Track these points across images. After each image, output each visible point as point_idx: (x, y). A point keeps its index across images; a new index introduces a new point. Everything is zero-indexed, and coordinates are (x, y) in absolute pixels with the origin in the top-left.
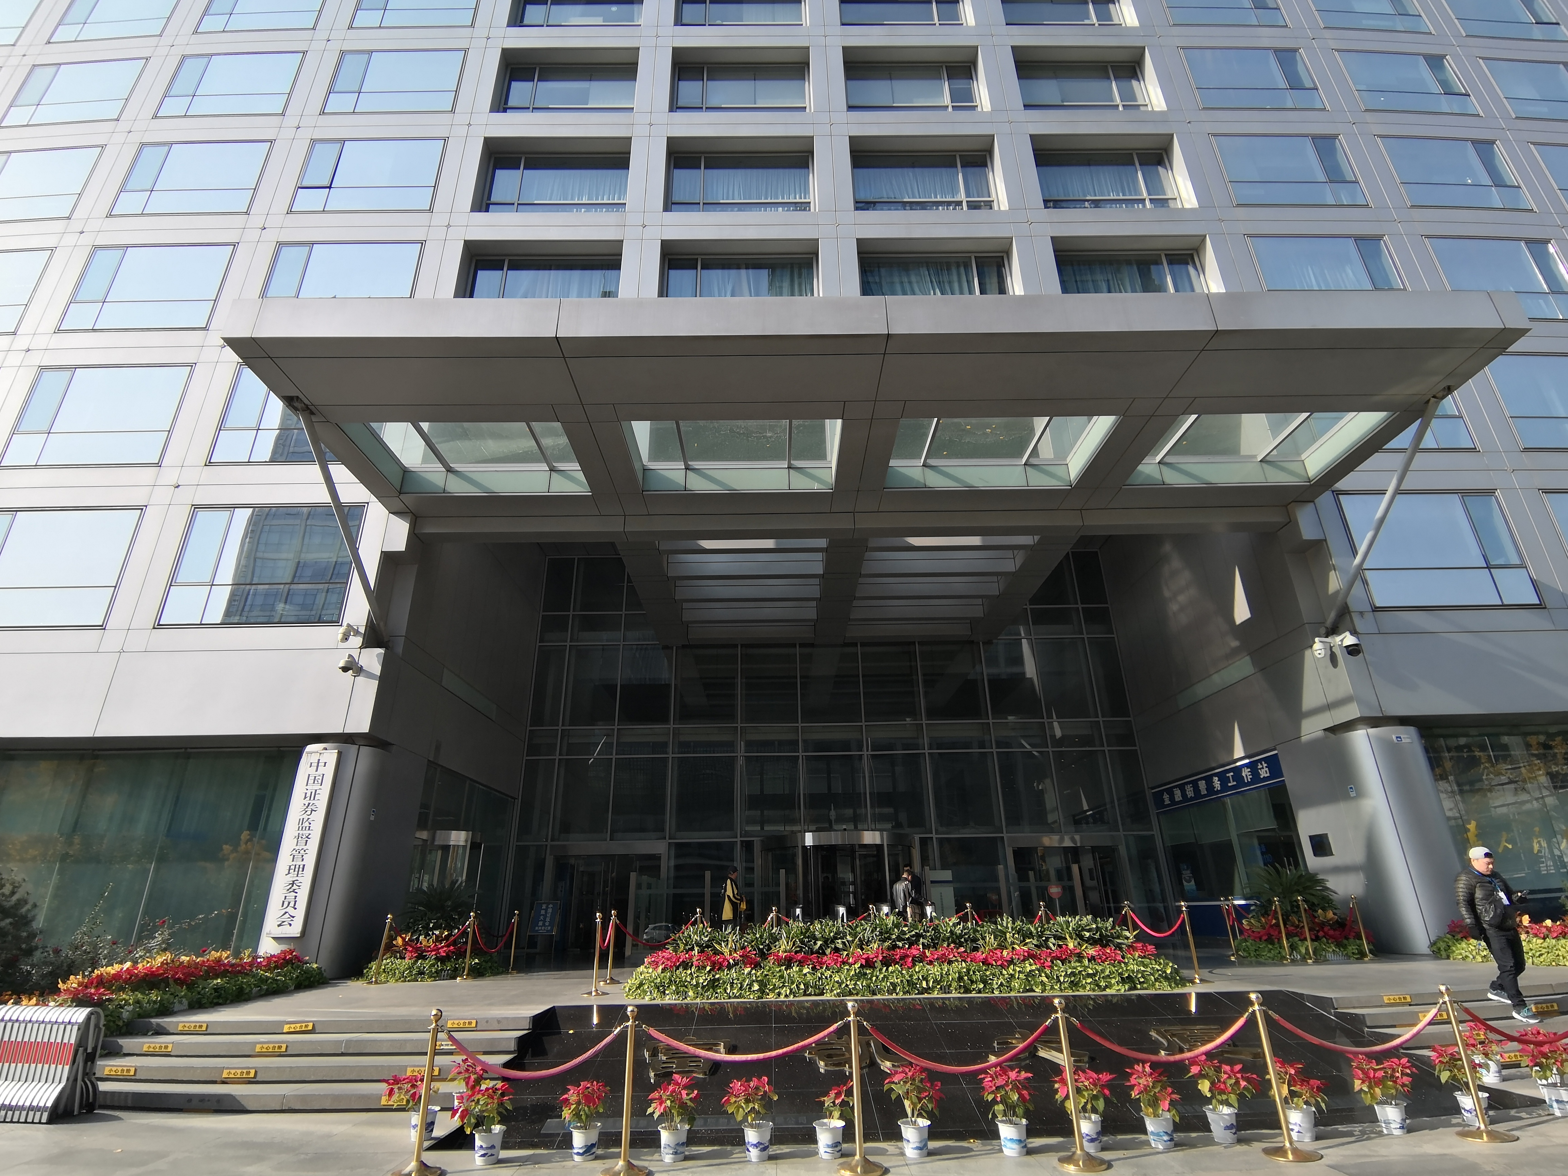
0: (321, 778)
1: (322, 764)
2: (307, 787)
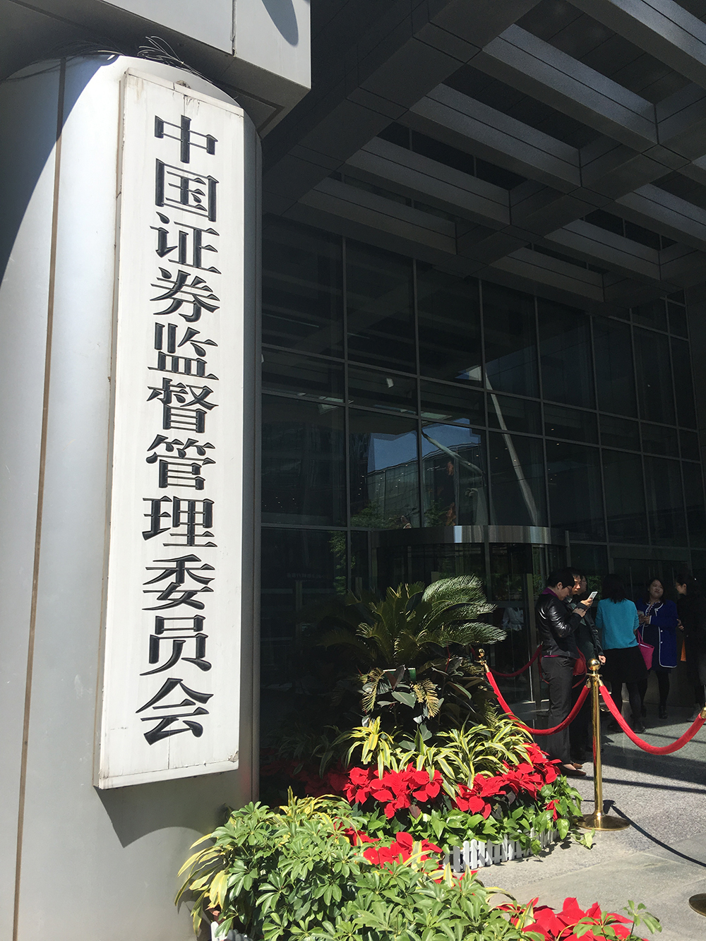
0: (205, 189)
1: (198, 140)
2: (164, 210)
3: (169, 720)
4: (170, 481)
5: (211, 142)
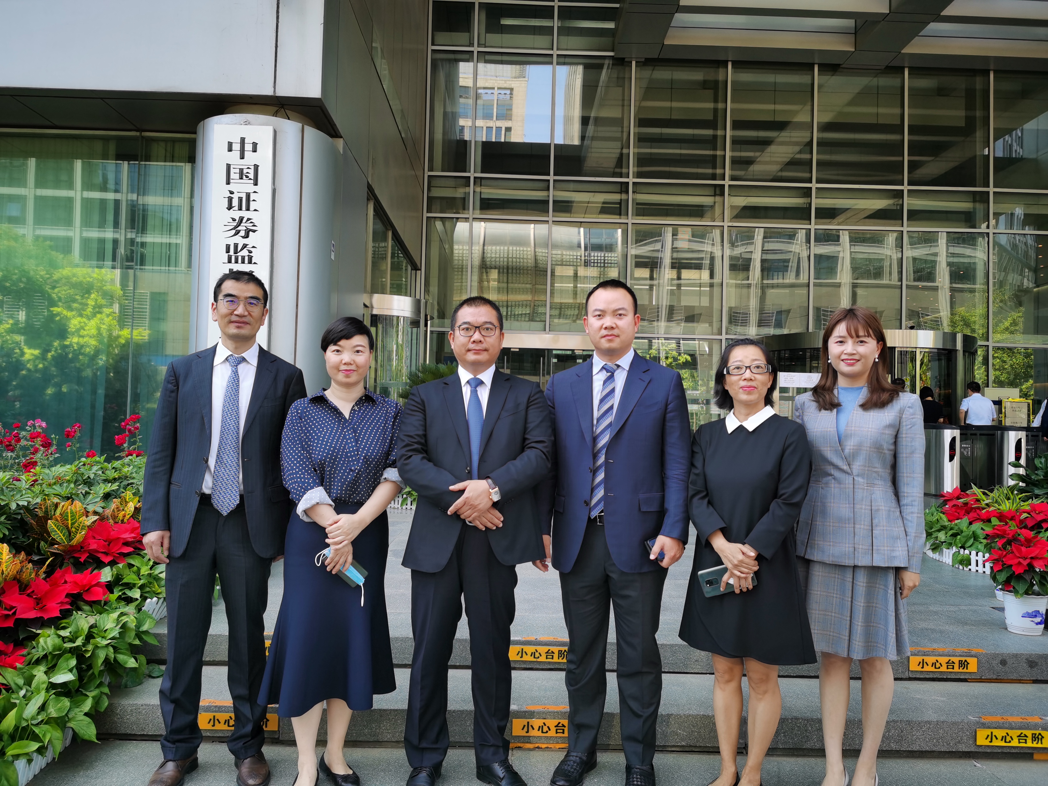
0: (252, 171)
1: (248, 147)
2: (230, 187)
5: (255, 145)
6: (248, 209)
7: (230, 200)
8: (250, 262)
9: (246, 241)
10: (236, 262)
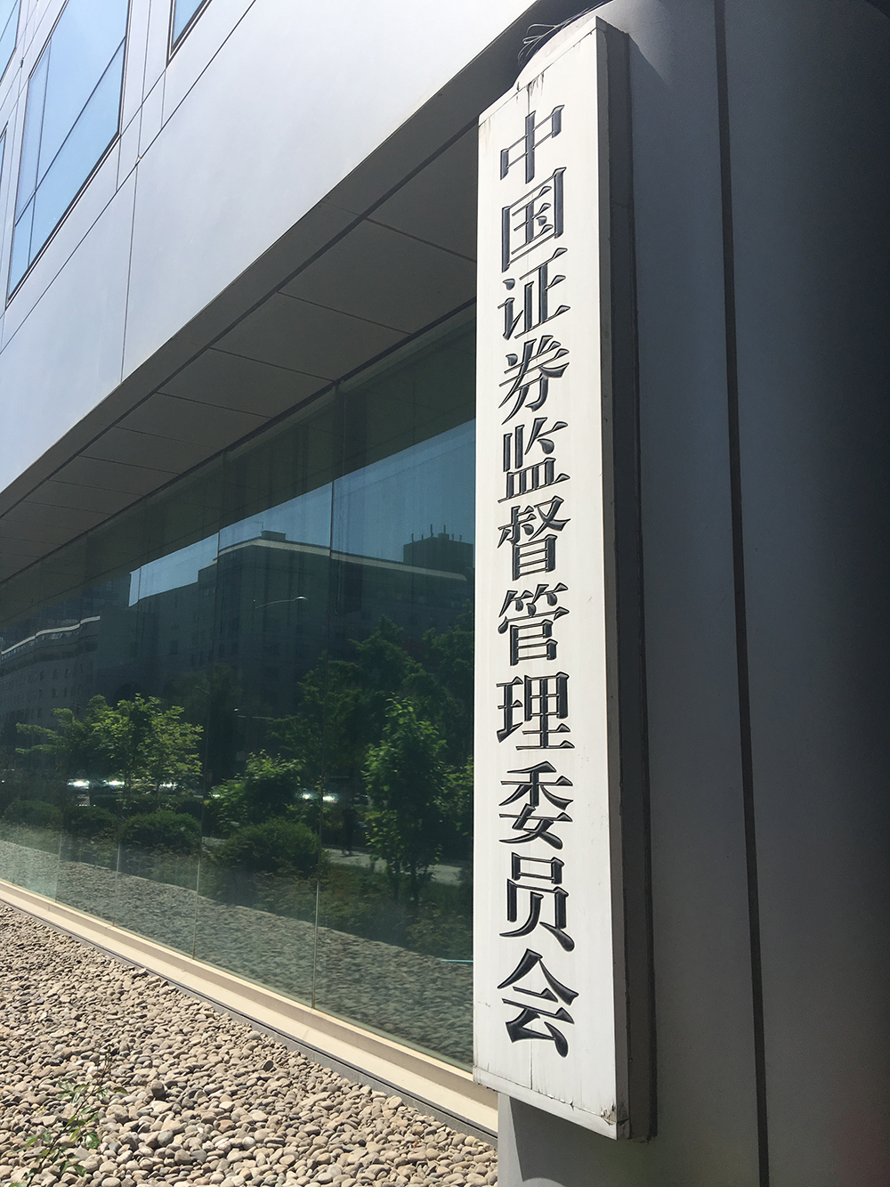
0: (549, 197)
2: (508, 275)
3: (530, 1014)
4: (522, 653)
5: (556, 117)
6: (544, 317)
7: (509, 305)
8: (550, 481)
9: (539, 413)
10: (523, 490)
